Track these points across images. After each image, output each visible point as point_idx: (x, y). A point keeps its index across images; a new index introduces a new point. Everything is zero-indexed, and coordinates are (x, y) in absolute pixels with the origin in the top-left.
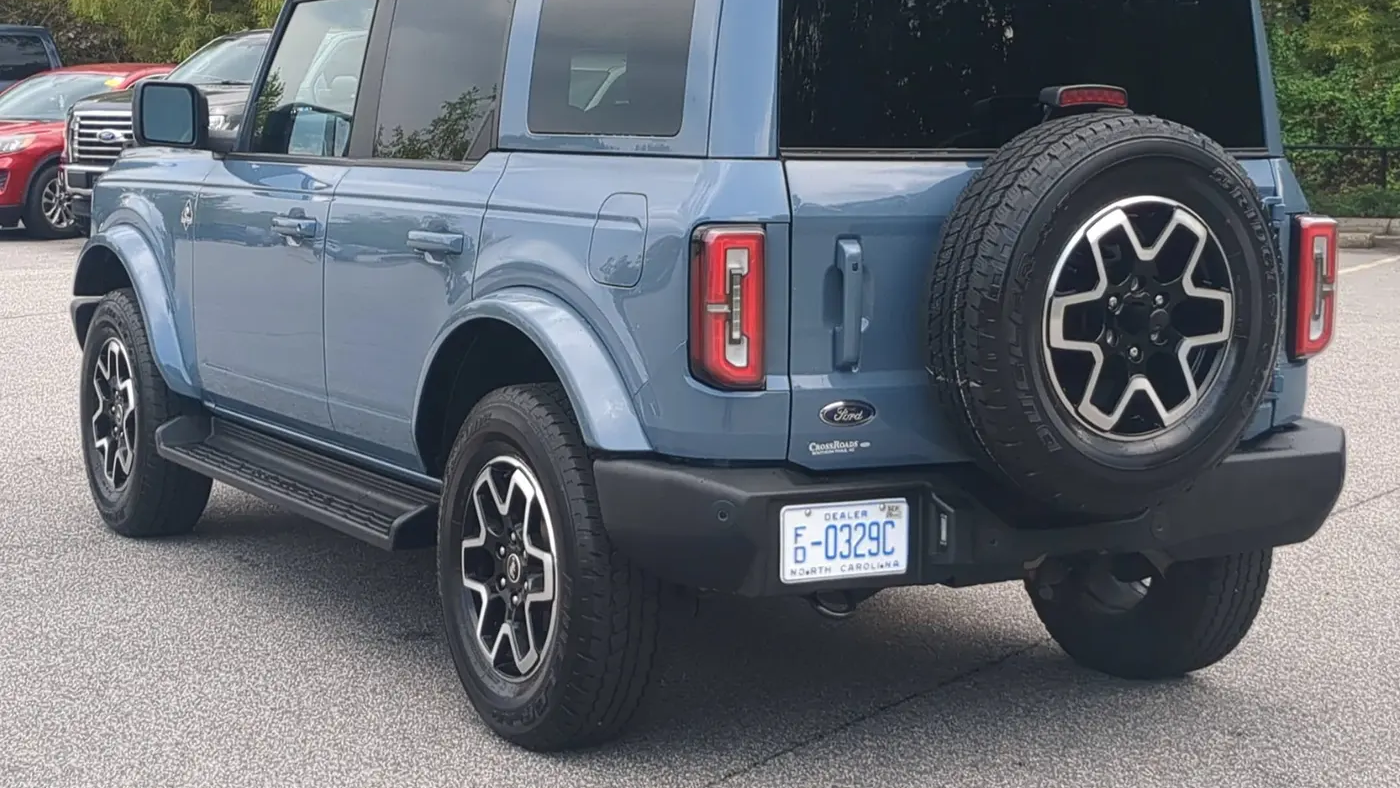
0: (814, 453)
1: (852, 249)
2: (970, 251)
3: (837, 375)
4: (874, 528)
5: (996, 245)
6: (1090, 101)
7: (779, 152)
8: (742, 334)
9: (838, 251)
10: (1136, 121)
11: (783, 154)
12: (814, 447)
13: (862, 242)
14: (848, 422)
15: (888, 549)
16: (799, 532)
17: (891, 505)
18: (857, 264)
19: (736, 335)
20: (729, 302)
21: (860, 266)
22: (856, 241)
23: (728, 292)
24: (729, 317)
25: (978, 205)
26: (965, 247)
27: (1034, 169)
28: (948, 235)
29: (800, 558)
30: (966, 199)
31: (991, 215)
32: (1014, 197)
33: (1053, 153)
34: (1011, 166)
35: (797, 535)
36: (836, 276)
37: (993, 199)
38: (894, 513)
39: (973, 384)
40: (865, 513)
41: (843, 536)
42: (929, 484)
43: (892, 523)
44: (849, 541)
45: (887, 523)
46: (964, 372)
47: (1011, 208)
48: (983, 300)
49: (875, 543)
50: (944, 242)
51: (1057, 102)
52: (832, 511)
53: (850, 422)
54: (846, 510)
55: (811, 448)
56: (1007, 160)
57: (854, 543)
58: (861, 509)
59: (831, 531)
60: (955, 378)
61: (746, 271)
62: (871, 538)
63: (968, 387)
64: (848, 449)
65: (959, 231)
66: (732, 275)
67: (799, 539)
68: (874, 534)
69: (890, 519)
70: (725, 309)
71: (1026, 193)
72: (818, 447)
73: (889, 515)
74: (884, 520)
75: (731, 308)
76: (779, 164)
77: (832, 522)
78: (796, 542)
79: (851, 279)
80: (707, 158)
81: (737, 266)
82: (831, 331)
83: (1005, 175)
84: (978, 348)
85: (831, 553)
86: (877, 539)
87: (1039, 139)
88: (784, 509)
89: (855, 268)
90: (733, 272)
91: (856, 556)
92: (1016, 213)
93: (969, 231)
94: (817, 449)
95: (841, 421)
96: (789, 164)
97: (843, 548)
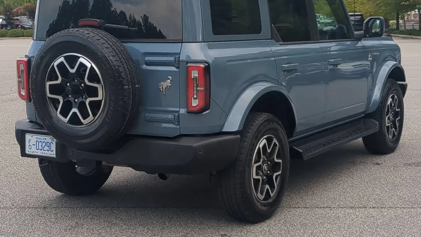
4: (48, 143)
15: (52, 150)
16: (30, 141)
17: (52, 138)
23: (20, 75)
24: (21, 82)
29: (30, 148)
35: (29, 142)
40: (46, 139)
41: (40, 144)
44: (42, 146)
45: (51, 143)
49: (48, 147)
52: (37, 137)
54: (41, 137)
57: (43, 146)
58: (45, 137)
59: (37, 142)
62: (47, 146)
67: (30, 143)
68: (48, 145)
73: (52, 141)
75: (21, 80)
77: (37, 140)
78: (29, 143)
85: (38, 148)
86: (49, 146)
88: (26, 134)
91: (44, 150)
97: (40, 147)
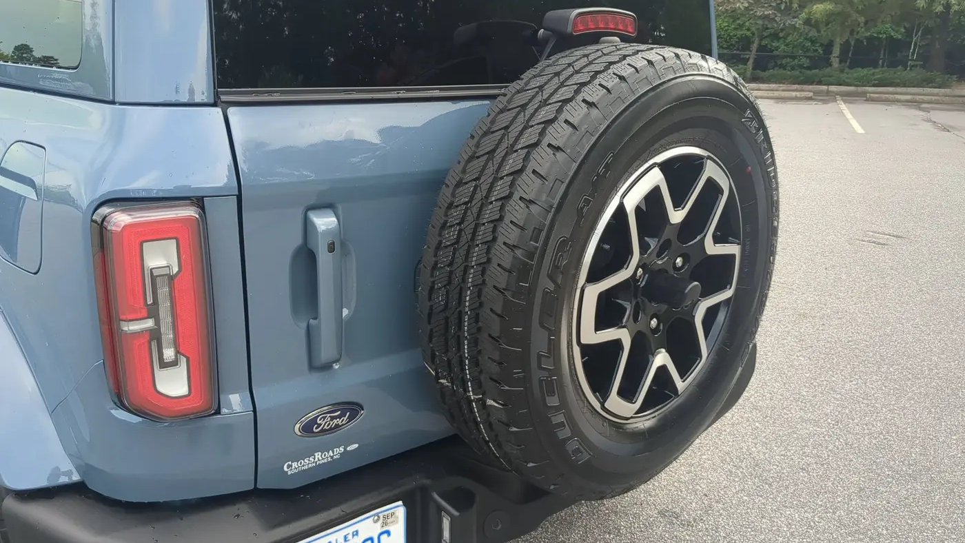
0: (289, 473)
1: (324, 222)
2: (484, 233)
3: (315, 377)
5: (522, 228)
6: (592, 28)
7: (217, 95)
8: (178, 352)
9: (307, 226)
10: (677, 56)
11: (224, 98)
12: (289, 466)
13: (340, 212)
14: (331, 429)
17: (386, 513)
18: (333, 243)
19: (169, 354)
20: (153, 312)
21: (337, 246)
22: (330, 211)
23: (150, 301)
24: (155, 335)
25: (491, 169)
26: (477, 226)
27: (566, 122)
28: (450, 206)
30: (473, 157)
31: (512, 185)
32: (543, 160)
33: (589, 99)
34: (533, 115)
36: (306, 258)
37: (513, 162)
38: (389, 521)
39: (490, 402)
40: (355, 533)
42: (427, 482)
43: (388, 533)
45: (381, 534)
46: (478, 387)
47: (541, 177)
48: (507, 303)
50: (446, 215)
51: (569, 29)
53: (334, 428)
54: (334, 537)
55: (285, 469)
56: (523, 107)
58: (351, 530)
60: (466, 390)
61: (176, 269)
63: (484, 403)
64: (332, 457)
65: (466, 203)
66: (153, 278)
69: (384, 529)
70: (149, 323)
71: (559, 155)
72: (295, 465)
73: (384, 524)
74: (380, 531)
75: (157, 322)
76: (217, 112)
79: (325, 262)
80: (113, 103)
81: (163, 263)
82: (304, 325)
83: (525, 128)
84: (500, 363)
87: (562, 78)
89: (331, 248)
90: (156, 273)
92: (549, 184)
93: (482, 205)
94: (293, 467)
95: (323, 431)
96: (232, 111)
